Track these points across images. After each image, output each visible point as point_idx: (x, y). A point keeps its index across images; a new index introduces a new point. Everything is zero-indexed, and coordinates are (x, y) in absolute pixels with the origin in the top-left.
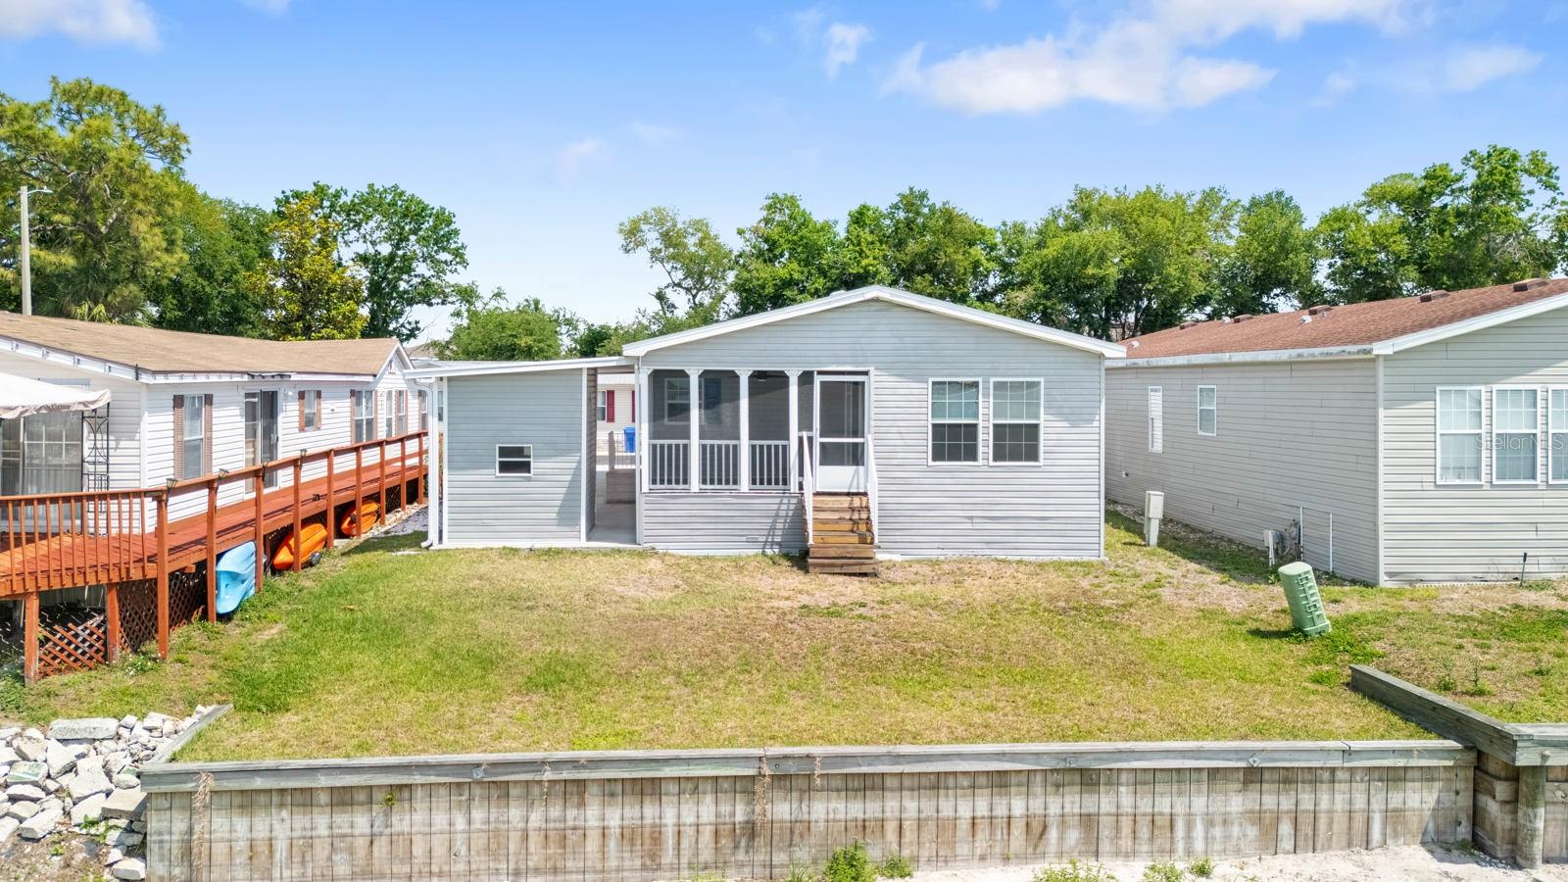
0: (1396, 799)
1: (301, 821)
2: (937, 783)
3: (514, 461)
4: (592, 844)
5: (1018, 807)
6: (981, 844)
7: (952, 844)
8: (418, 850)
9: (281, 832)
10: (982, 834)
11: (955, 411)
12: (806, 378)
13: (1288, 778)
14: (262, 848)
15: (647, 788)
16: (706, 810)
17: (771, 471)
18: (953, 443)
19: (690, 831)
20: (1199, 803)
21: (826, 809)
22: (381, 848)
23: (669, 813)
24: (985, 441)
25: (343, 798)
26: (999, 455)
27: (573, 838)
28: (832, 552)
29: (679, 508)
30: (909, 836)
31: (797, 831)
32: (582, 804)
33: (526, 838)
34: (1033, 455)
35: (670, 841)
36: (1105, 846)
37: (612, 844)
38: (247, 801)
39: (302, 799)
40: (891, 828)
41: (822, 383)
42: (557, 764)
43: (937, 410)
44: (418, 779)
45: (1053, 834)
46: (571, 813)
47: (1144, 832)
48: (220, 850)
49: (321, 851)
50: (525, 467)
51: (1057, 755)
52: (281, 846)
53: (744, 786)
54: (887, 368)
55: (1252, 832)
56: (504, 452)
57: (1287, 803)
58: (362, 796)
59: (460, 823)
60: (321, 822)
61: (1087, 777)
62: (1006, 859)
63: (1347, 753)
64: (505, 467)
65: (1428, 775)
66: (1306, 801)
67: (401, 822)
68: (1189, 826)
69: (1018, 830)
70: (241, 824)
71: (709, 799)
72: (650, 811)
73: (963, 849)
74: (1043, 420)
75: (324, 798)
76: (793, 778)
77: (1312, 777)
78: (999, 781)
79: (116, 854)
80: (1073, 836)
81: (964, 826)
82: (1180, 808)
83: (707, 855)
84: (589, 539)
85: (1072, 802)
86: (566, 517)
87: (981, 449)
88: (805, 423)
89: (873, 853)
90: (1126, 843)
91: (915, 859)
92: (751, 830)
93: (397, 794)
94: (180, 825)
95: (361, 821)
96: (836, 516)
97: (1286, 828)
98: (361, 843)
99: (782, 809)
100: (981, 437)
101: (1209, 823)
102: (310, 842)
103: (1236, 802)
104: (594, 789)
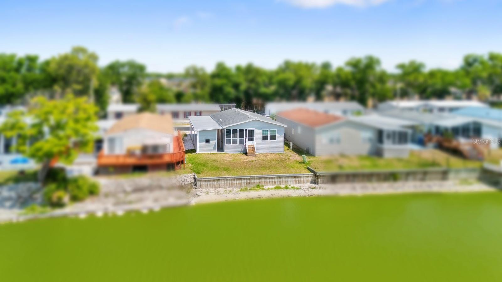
0: (308, 179)
1: (210, 183)
2: (266, 178)
3: (208, 141)
4: (235, 184)
5: (273, 180)
6: (270, 184)
7: (268, 184)
8: (220, 185)
9: (208, 184)
10: (270, 182)
11: (265, 134)
12: (246, 130)
13: (298, 177)
14: (207, 185)
15: (240, 179)
16: (246, 181)
17: (241, 142)
18: (265, 138)
19: (244, 183)
20: (290, 180)
21: (256, 181)
22: (217, 185)
23: (242, 181)
24: (269, 138)
25: (214, 181)
26: (271, 140)
27: (234, 184)
28: (250, 153)
29: (229, 147)
30: (264, 183)
31: (253, 183)
32: (235, 181)
33: (230, 184)
34: (275, 139)
35: (242, 184)
36: (281, 184)
37: (237, 184)
38: (206, 181)
39: (210, 181)
40: (262, 182)
41: (248, 131)
42: (233, 177)
43: (263, 134)
44: (220, 179)
45: (277, 183)
46: (234, 182)
47: (285, 182)
48: (203, 185)
49: (212, 185)
50: (209, 142)
51: (277, 175)
52: (208, 185)
53: (249, 179)
54: (257, 128)
55: (295, 182)
56: (206, 140)
57: (298, 179)
58: (215, 180)
59: (224, 183)
60: (212, 183)
61: (280, 177)
62: (272, 185)
63: (303, 175)
64: (206, 142)
65: (311, 176)
66: (300, 179)
67: (219, 183)
68: (289, 182)
69: (273, 182)
70: (205, 183)
71: (246, 180)
72: (241, 181)
73: (269, 184)
74: (277, 135)
75: (212, 181)
76: (253, 178)
77: (300, 177)
78: (272, 178)
79: (194, 186)
80: (278, 183)
81: (269, 182)
82: (288, 180)
83: (245, 185)
84: (217, 151)
85: (278, 180)
86: (214, 149)
87: (269, 139)
88: (246, 136)
89: (260, 185)
90: (283, 183)
91: (264, 185)
92: (249, 183)
93: (218, 180)
94: (200, 183)
95: (215, 183)
96: (250, 148)
97: (298, 182)
98: (215, 185)
99: (252, 181)
100: (269, 137)
101: (291, 181)
102: (211, 184)
103: (293, 179)
104: (236, 180)
